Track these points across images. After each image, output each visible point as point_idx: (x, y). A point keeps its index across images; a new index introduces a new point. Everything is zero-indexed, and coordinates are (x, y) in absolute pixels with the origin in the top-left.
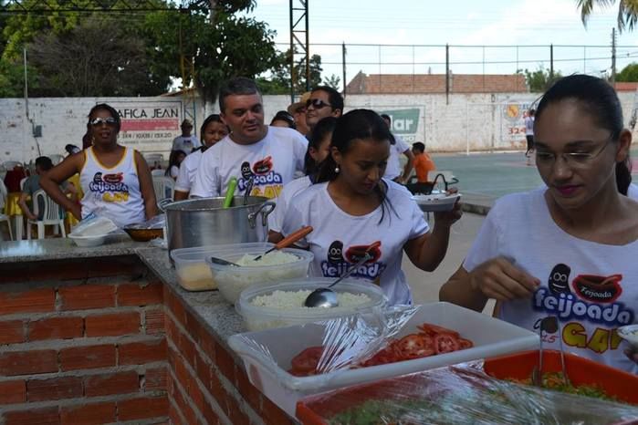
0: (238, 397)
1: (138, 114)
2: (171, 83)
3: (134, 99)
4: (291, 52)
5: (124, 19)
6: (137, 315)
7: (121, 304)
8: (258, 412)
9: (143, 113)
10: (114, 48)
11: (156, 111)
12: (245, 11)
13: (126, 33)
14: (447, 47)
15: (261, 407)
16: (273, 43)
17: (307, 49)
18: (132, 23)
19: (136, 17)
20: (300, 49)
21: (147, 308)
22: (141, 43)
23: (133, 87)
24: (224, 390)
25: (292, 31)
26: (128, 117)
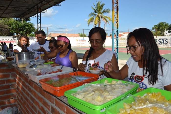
0: (29, 86)
1: (8, 40)
2: (14, 34)
3: (7, 37)
4: (38, 29)
5: (5, 22)
6: (9, 74)
7: (6, 72)
8: (33, 87)
9: (9, 40)
10: (2, 27)
11: (11, 39)
12: (29, 21)
13: (5, 24)
14: (66, 29)
15: (34, 86)
16: (34, 27)
17: (41, 28)
18: (6, 22)
19: (7, 21)
20: (39, 28)
21: (11, 73)
22: (8, 26)
23: (6, 35)
24: (27, 85)
25: (38, 25)
26: (6, 40)
